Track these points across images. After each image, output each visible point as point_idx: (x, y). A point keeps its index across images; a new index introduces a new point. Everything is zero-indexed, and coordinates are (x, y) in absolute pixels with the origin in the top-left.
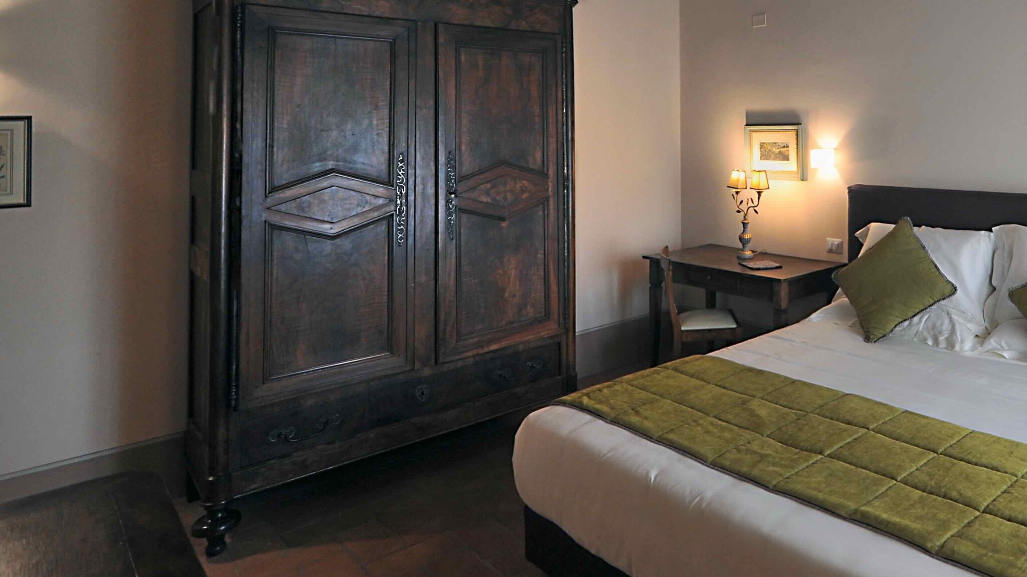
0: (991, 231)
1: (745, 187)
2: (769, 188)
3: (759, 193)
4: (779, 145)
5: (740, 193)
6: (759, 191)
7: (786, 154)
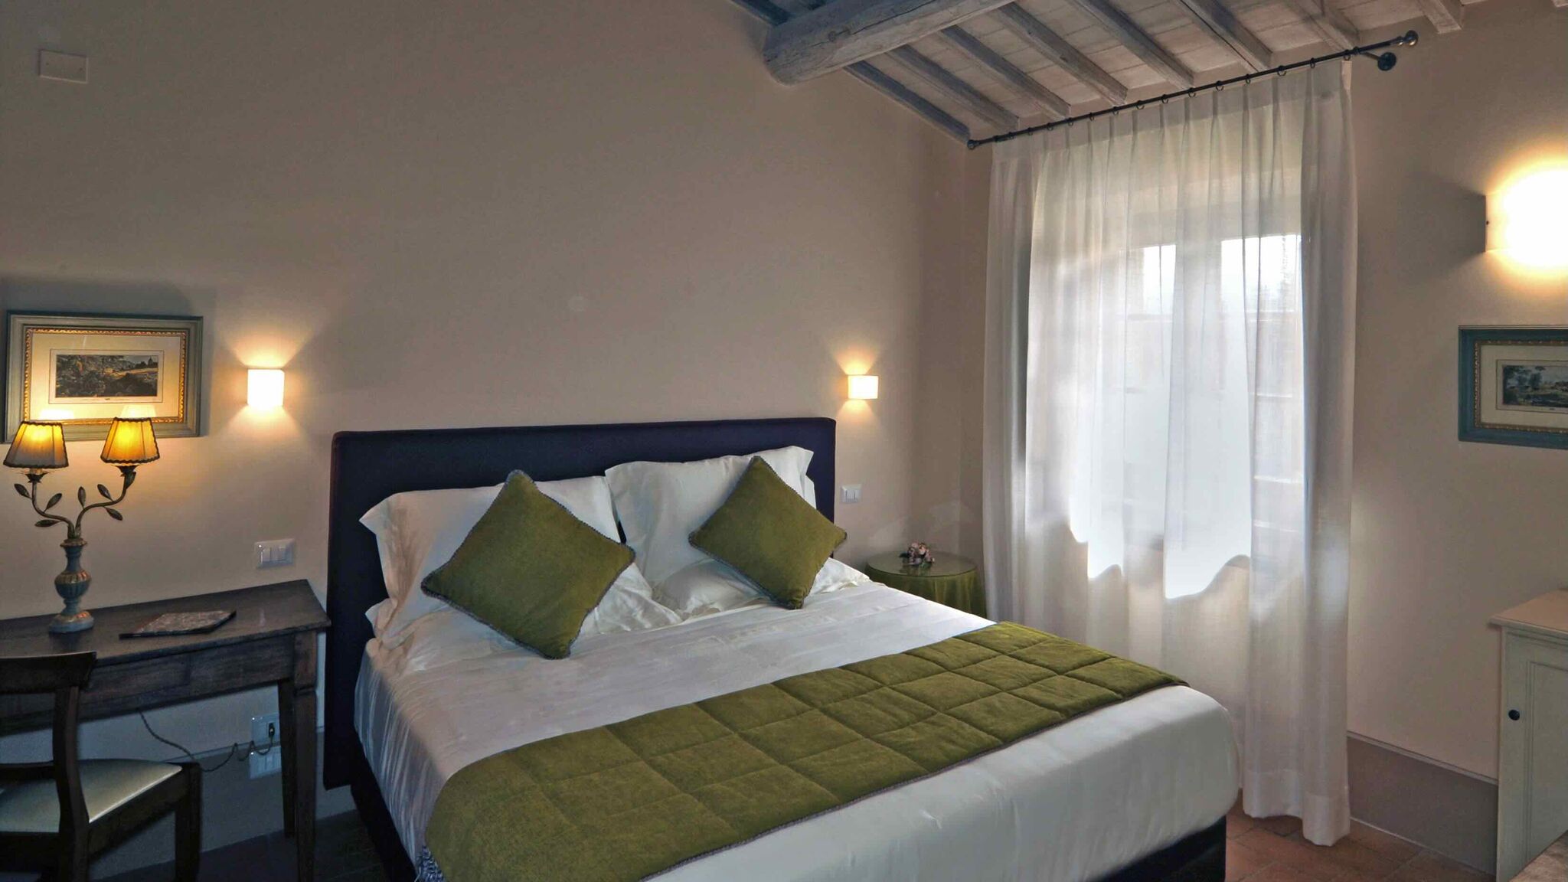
0: (604, 475)
1: (64, 463)
2: (158, 457)
3: (128, 473)
4: (124, 362)
5: (43, 480)
6: (124, 465)
7: (147, 380)
